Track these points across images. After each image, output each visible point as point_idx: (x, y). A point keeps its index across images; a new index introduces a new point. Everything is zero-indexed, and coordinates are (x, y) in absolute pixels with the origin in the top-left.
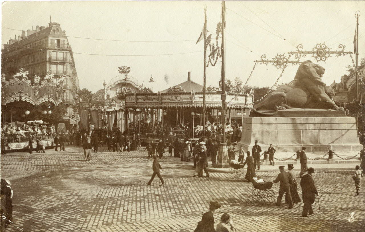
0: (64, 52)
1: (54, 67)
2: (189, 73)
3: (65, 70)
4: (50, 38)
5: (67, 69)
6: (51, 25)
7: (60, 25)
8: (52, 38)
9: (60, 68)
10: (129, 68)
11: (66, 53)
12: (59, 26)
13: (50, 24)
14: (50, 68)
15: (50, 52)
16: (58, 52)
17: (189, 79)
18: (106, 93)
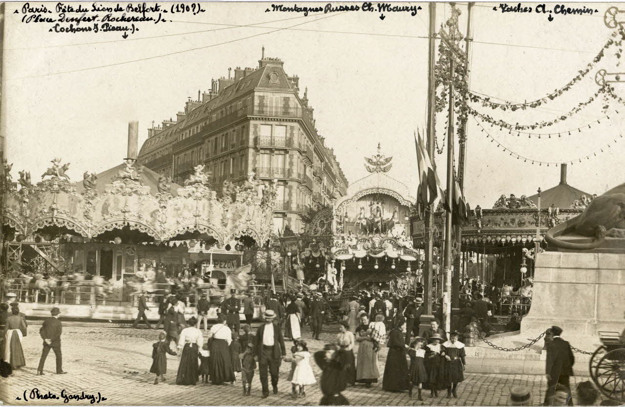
0: (286, 126)
1: (263, 160)
2: (564, 166)
3: (287, 167)
4: (256, 94)
5: (291, 164)
6: (263, 64)
7: (282, 63)
8: (261, 94)
9: (278, 161)
10: (391, 158)
11: (292, 128)
12: (280, 66)
13: (260, 62)
14: (255, 162)
15: (256, 126)
16: (274, 126)
17: (563, 182)
18: (335, 217)
